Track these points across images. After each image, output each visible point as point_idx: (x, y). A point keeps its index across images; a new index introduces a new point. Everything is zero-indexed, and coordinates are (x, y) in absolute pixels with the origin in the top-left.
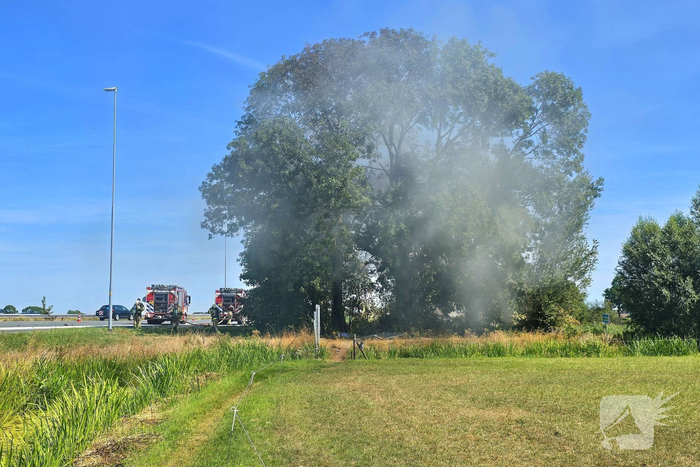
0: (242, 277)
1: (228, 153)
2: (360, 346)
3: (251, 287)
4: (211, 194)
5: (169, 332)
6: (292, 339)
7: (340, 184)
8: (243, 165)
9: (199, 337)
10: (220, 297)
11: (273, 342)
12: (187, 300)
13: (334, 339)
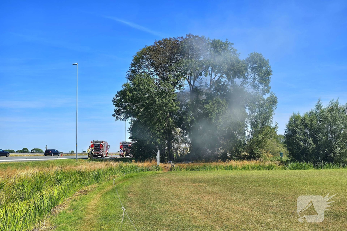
0: (130, 138)
1: (123, 89)
2: (173, 166)
3: (134, 142)
4: (117, 103)
5: (100, 161)
6: (148, 163)
7: (167, 102)
8: (128, 93)
9: (111, 163)
10: (122, 146)
11: (140, 165)
12: (108, 147)
13: (166, 163)
